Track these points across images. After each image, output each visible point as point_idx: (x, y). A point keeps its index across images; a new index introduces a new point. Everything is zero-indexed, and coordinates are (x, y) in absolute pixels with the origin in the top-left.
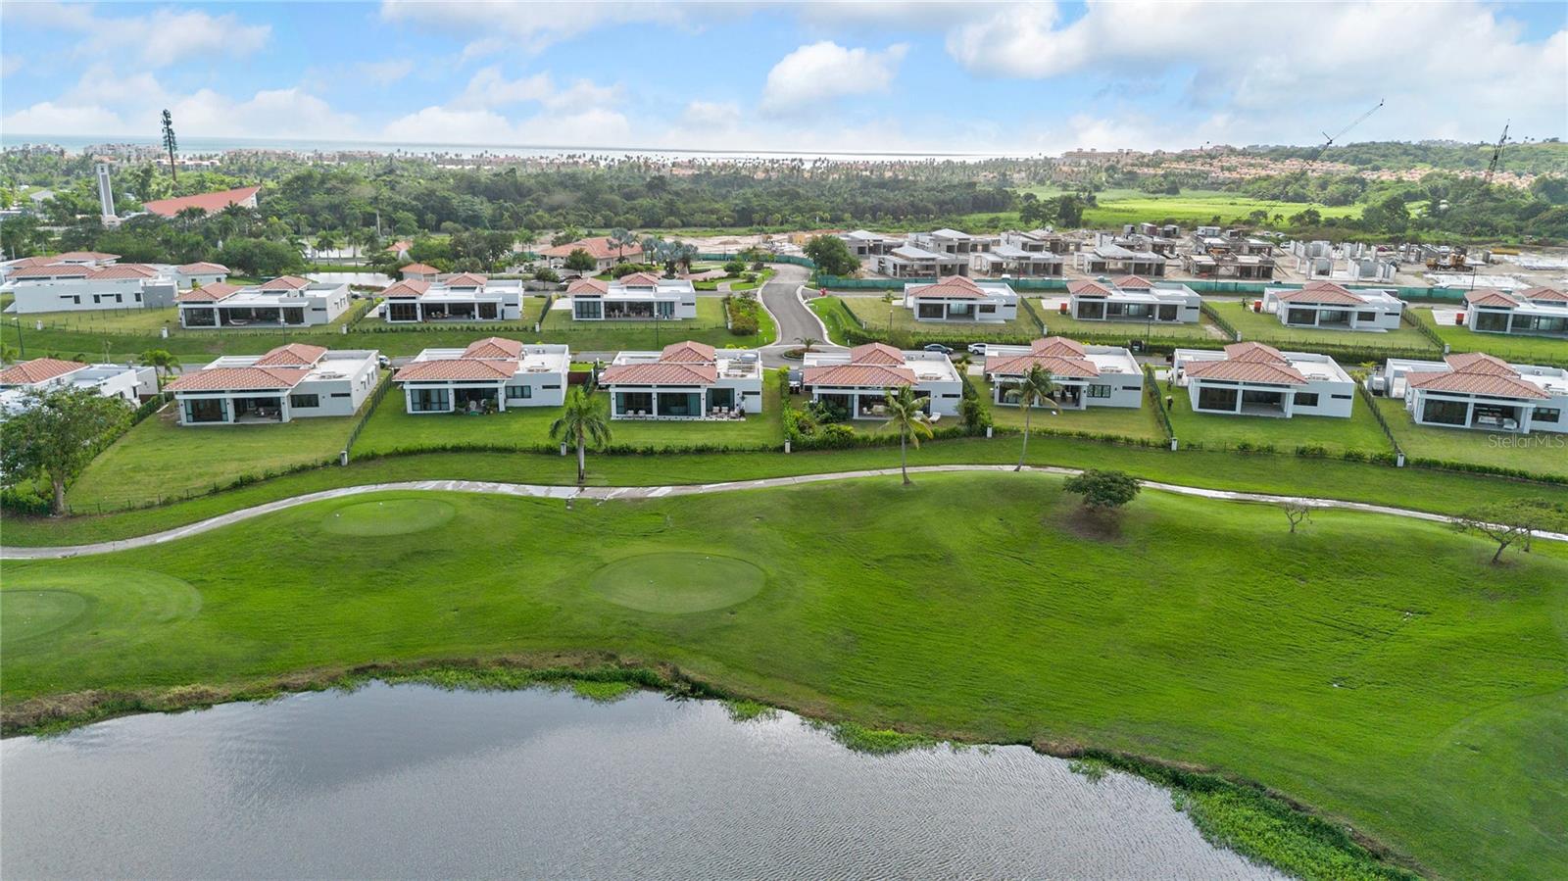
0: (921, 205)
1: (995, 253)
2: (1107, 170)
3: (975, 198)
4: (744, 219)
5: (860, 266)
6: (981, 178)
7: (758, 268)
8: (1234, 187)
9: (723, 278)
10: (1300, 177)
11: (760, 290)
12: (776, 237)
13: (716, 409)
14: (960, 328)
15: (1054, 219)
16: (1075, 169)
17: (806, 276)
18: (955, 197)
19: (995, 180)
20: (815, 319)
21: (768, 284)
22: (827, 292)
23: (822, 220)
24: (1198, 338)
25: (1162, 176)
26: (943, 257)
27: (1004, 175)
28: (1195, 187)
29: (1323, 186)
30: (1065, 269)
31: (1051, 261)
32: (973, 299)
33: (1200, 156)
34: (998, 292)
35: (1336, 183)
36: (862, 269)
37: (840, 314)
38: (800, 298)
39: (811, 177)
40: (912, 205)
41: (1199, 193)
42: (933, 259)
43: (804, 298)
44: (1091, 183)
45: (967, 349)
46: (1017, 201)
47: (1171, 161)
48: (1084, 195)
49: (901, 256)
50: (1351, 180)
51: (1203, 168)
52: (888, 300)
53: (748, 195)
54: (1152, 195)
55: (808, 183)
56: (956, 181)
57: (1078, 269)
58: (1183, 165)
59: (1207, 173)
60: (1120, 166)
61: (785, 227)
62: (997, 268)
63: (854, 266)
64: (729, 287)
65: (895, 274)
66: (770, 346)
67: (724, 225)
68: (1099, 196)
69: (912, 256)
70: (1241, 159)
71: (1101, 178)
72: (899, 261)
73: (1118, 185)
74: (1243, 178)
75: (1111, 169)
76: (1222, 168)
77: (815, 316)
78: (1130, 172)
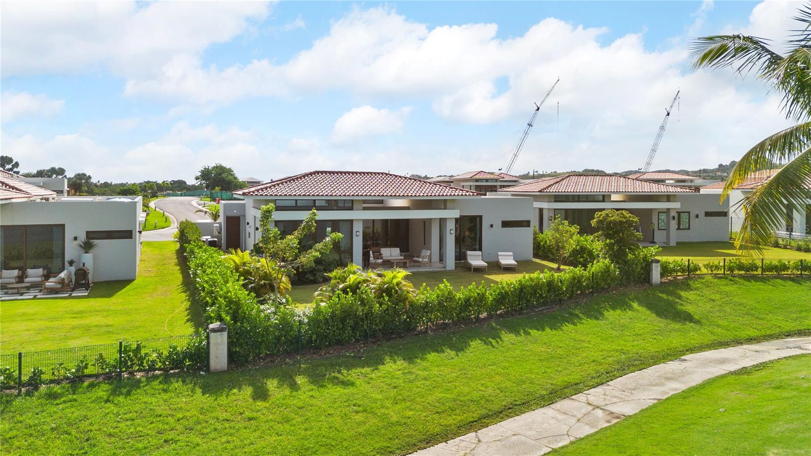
38: (196, 205)
43: (200, 205)
66: (163, 230)
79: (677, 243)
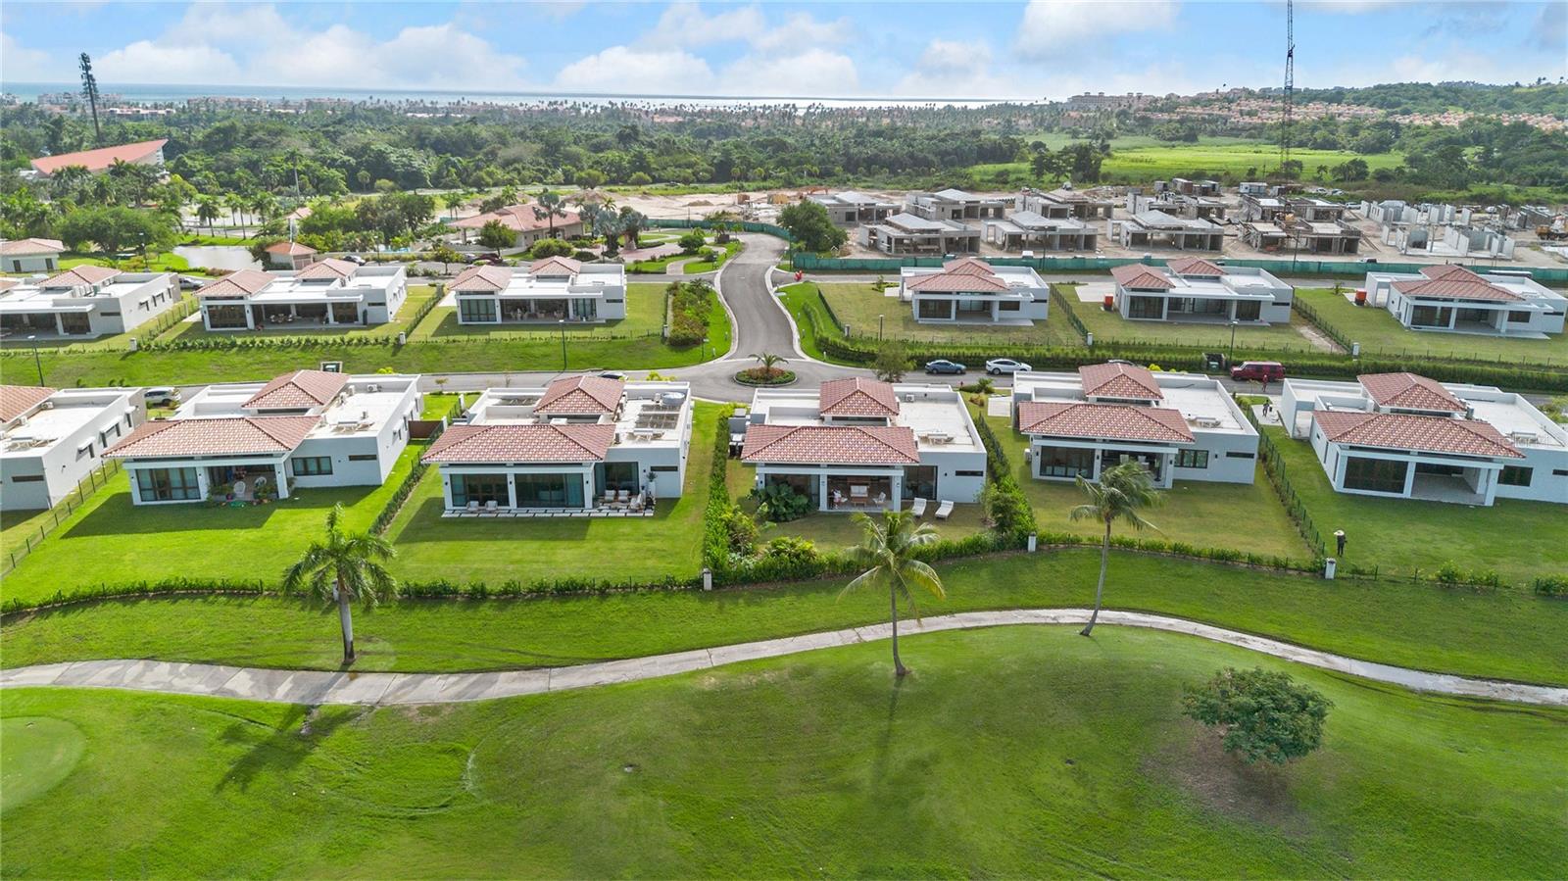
0: (921, 155)
1: (1012, 222)
2: (1118, 116)
3: (980, 147)
4: (723, 173)
5: (847, 239)
6: (984, 124)
7: (722, 241)
8: (1255, 133)
9: (677, 255)
10: (1329, 122)
11: (720, 272)
12: (753, 196)
13: (610, 494)
14: (975, 335)
15: (1070, 171)
16: (1085, 115)
17: (780, 253)
18: (959, 147)
19: (999, 127)
20: (784, 316)
21: (731, 264)
22: (803, 276)
23: (810, 174)
24: (1298, 350)
25: (1178, 121)
26: (948, 227)
27: (1009, 121)
28: (1213, 134)
29: (1354, 131)
30: (1099, 242)
31: (1082, 233)
32: (989, 294)
33: (1217, 100)
34: (1023, 282)
35: (1368, 128)
36: (850, 242)
37: (817, 310)
38: (769, 285)
39: (803, 125)
40: (911, 156)
41: (1218, 139)
42: (937, 231)
43: (774, 284)
44: (1102, 129)
45: (984, 365)
46: (1025, 150)
47: (1186, 106)
48: (1097, 144)
49: (898, 227)
50: (1383, 125)
51: (1220, 113)
52: (880, 287)
53: (729, 147)
54: (1168, 143)
55: (799, 131)
56: (958, 129)
57: (1113, 241)
58: (1199, 110)
59: (1225, 120)
60: (1131, 111)
61: (767, 184)
62: (1015, 242)
63: (839, 240)
64: (682, 268)
65: (889, 249)
66: (720, 360)
67: (699, 181)
68: (1112, 143)
69: (909, 227)
70: (1261, 103)
71: (1111, 124)
72: (895, 233)
73: (1131, 131)
74: (1264, 124)
75: (1123, 115)
76: (1241, 113)
77: (786, 312)
78: (1143, 118)
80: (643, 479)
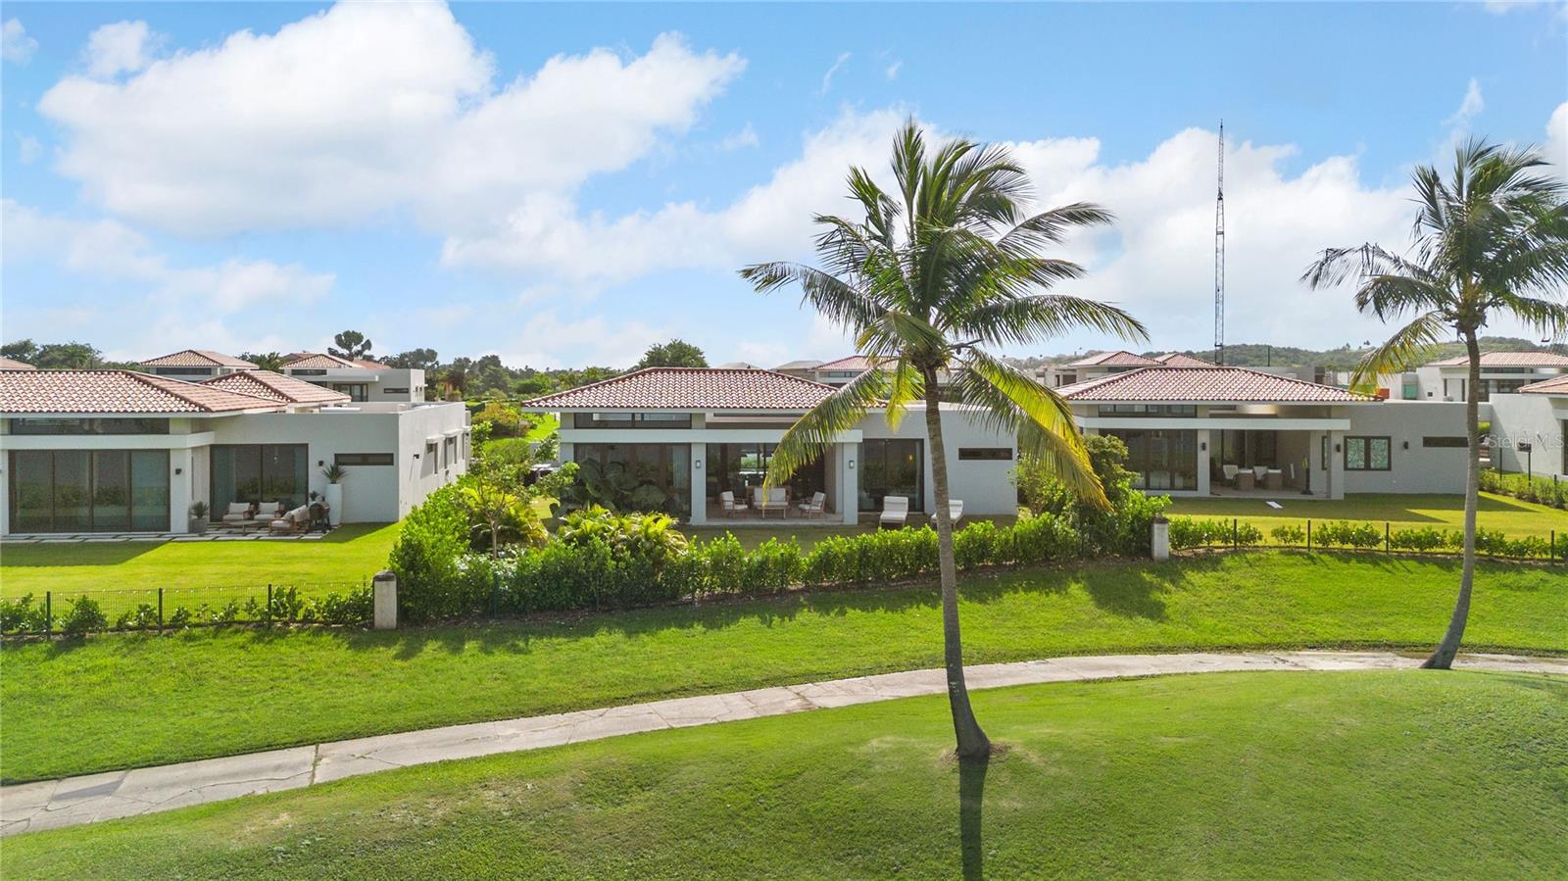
13: (238, 510)
79: (1345, 494)
80: (316, 480)
